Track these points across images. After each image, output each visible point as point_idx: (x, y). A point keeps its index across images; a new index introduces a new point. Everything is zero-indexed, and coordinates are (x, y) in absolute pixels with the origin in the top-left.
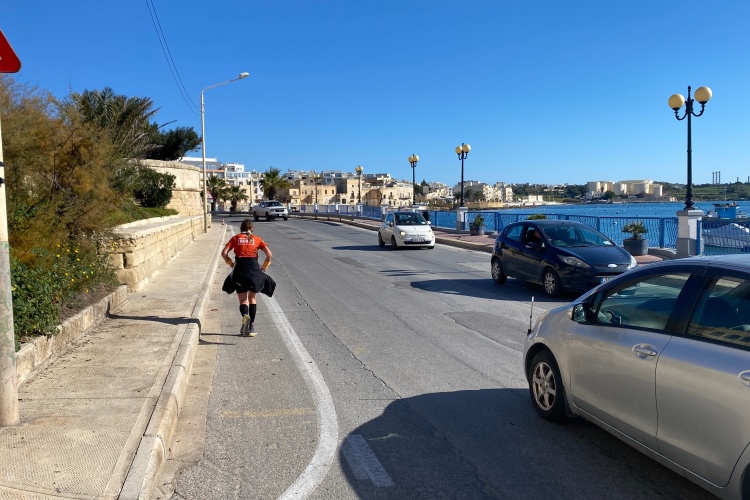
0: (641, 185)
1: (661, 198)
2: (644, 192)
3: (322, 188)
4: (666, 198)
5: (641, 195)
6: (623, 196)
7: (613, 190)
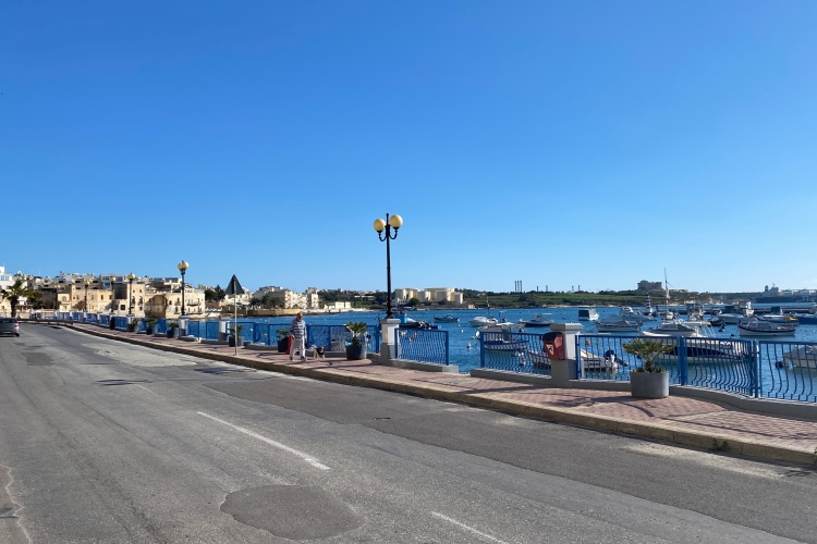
0: (443, 293)
1: (461, 306)
2: (446, 299)
3: (98, 293)
4: (465, 305)
5: (443, 303)
6: (427, 304)
7: (417, 298)
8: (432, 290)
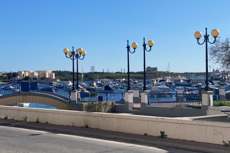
1: (53, 80)
2: (45, 77)
4: (56, 80)
6: (35, 79)
7: (30, 76)
8: (38, 72)
